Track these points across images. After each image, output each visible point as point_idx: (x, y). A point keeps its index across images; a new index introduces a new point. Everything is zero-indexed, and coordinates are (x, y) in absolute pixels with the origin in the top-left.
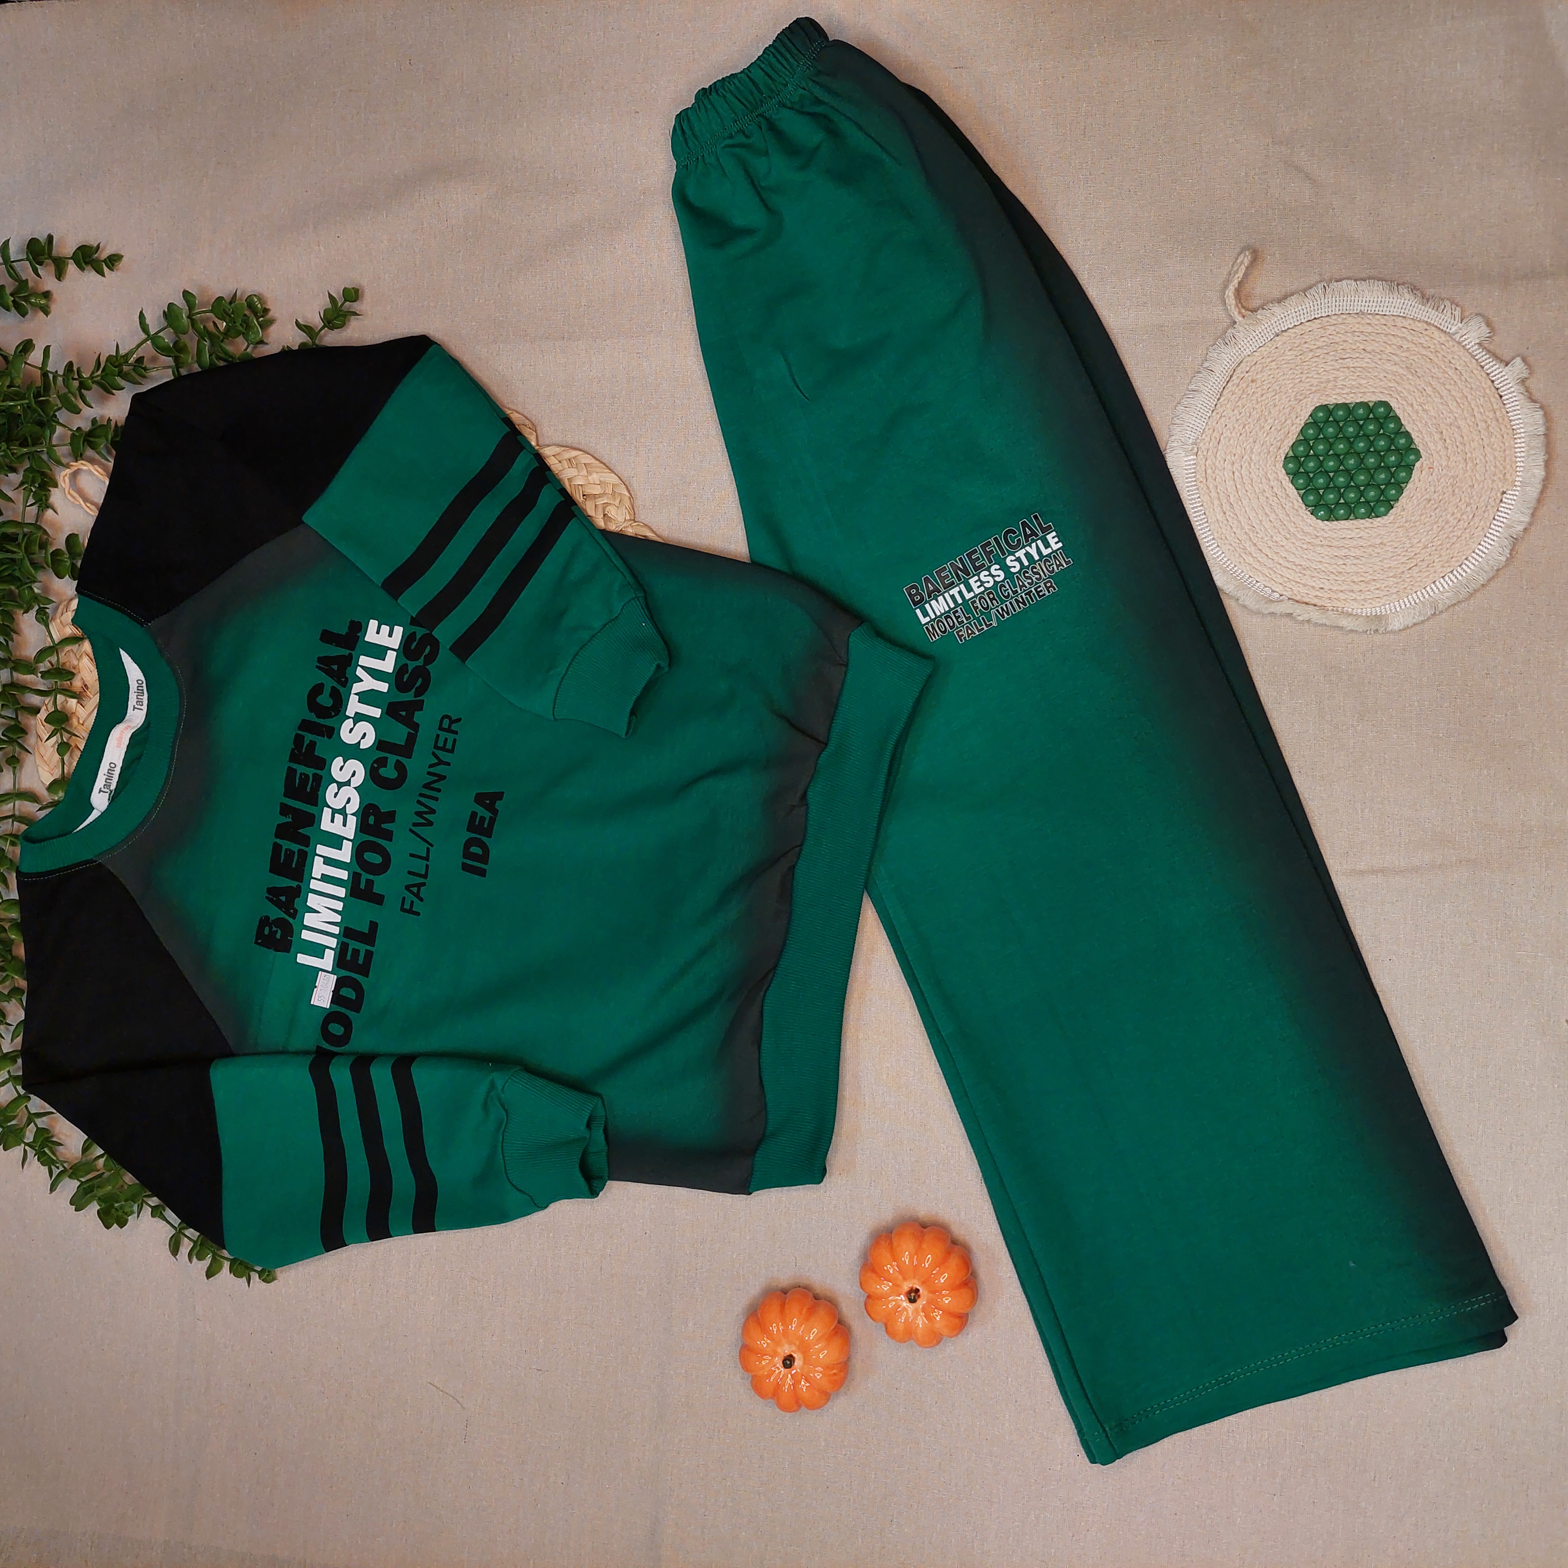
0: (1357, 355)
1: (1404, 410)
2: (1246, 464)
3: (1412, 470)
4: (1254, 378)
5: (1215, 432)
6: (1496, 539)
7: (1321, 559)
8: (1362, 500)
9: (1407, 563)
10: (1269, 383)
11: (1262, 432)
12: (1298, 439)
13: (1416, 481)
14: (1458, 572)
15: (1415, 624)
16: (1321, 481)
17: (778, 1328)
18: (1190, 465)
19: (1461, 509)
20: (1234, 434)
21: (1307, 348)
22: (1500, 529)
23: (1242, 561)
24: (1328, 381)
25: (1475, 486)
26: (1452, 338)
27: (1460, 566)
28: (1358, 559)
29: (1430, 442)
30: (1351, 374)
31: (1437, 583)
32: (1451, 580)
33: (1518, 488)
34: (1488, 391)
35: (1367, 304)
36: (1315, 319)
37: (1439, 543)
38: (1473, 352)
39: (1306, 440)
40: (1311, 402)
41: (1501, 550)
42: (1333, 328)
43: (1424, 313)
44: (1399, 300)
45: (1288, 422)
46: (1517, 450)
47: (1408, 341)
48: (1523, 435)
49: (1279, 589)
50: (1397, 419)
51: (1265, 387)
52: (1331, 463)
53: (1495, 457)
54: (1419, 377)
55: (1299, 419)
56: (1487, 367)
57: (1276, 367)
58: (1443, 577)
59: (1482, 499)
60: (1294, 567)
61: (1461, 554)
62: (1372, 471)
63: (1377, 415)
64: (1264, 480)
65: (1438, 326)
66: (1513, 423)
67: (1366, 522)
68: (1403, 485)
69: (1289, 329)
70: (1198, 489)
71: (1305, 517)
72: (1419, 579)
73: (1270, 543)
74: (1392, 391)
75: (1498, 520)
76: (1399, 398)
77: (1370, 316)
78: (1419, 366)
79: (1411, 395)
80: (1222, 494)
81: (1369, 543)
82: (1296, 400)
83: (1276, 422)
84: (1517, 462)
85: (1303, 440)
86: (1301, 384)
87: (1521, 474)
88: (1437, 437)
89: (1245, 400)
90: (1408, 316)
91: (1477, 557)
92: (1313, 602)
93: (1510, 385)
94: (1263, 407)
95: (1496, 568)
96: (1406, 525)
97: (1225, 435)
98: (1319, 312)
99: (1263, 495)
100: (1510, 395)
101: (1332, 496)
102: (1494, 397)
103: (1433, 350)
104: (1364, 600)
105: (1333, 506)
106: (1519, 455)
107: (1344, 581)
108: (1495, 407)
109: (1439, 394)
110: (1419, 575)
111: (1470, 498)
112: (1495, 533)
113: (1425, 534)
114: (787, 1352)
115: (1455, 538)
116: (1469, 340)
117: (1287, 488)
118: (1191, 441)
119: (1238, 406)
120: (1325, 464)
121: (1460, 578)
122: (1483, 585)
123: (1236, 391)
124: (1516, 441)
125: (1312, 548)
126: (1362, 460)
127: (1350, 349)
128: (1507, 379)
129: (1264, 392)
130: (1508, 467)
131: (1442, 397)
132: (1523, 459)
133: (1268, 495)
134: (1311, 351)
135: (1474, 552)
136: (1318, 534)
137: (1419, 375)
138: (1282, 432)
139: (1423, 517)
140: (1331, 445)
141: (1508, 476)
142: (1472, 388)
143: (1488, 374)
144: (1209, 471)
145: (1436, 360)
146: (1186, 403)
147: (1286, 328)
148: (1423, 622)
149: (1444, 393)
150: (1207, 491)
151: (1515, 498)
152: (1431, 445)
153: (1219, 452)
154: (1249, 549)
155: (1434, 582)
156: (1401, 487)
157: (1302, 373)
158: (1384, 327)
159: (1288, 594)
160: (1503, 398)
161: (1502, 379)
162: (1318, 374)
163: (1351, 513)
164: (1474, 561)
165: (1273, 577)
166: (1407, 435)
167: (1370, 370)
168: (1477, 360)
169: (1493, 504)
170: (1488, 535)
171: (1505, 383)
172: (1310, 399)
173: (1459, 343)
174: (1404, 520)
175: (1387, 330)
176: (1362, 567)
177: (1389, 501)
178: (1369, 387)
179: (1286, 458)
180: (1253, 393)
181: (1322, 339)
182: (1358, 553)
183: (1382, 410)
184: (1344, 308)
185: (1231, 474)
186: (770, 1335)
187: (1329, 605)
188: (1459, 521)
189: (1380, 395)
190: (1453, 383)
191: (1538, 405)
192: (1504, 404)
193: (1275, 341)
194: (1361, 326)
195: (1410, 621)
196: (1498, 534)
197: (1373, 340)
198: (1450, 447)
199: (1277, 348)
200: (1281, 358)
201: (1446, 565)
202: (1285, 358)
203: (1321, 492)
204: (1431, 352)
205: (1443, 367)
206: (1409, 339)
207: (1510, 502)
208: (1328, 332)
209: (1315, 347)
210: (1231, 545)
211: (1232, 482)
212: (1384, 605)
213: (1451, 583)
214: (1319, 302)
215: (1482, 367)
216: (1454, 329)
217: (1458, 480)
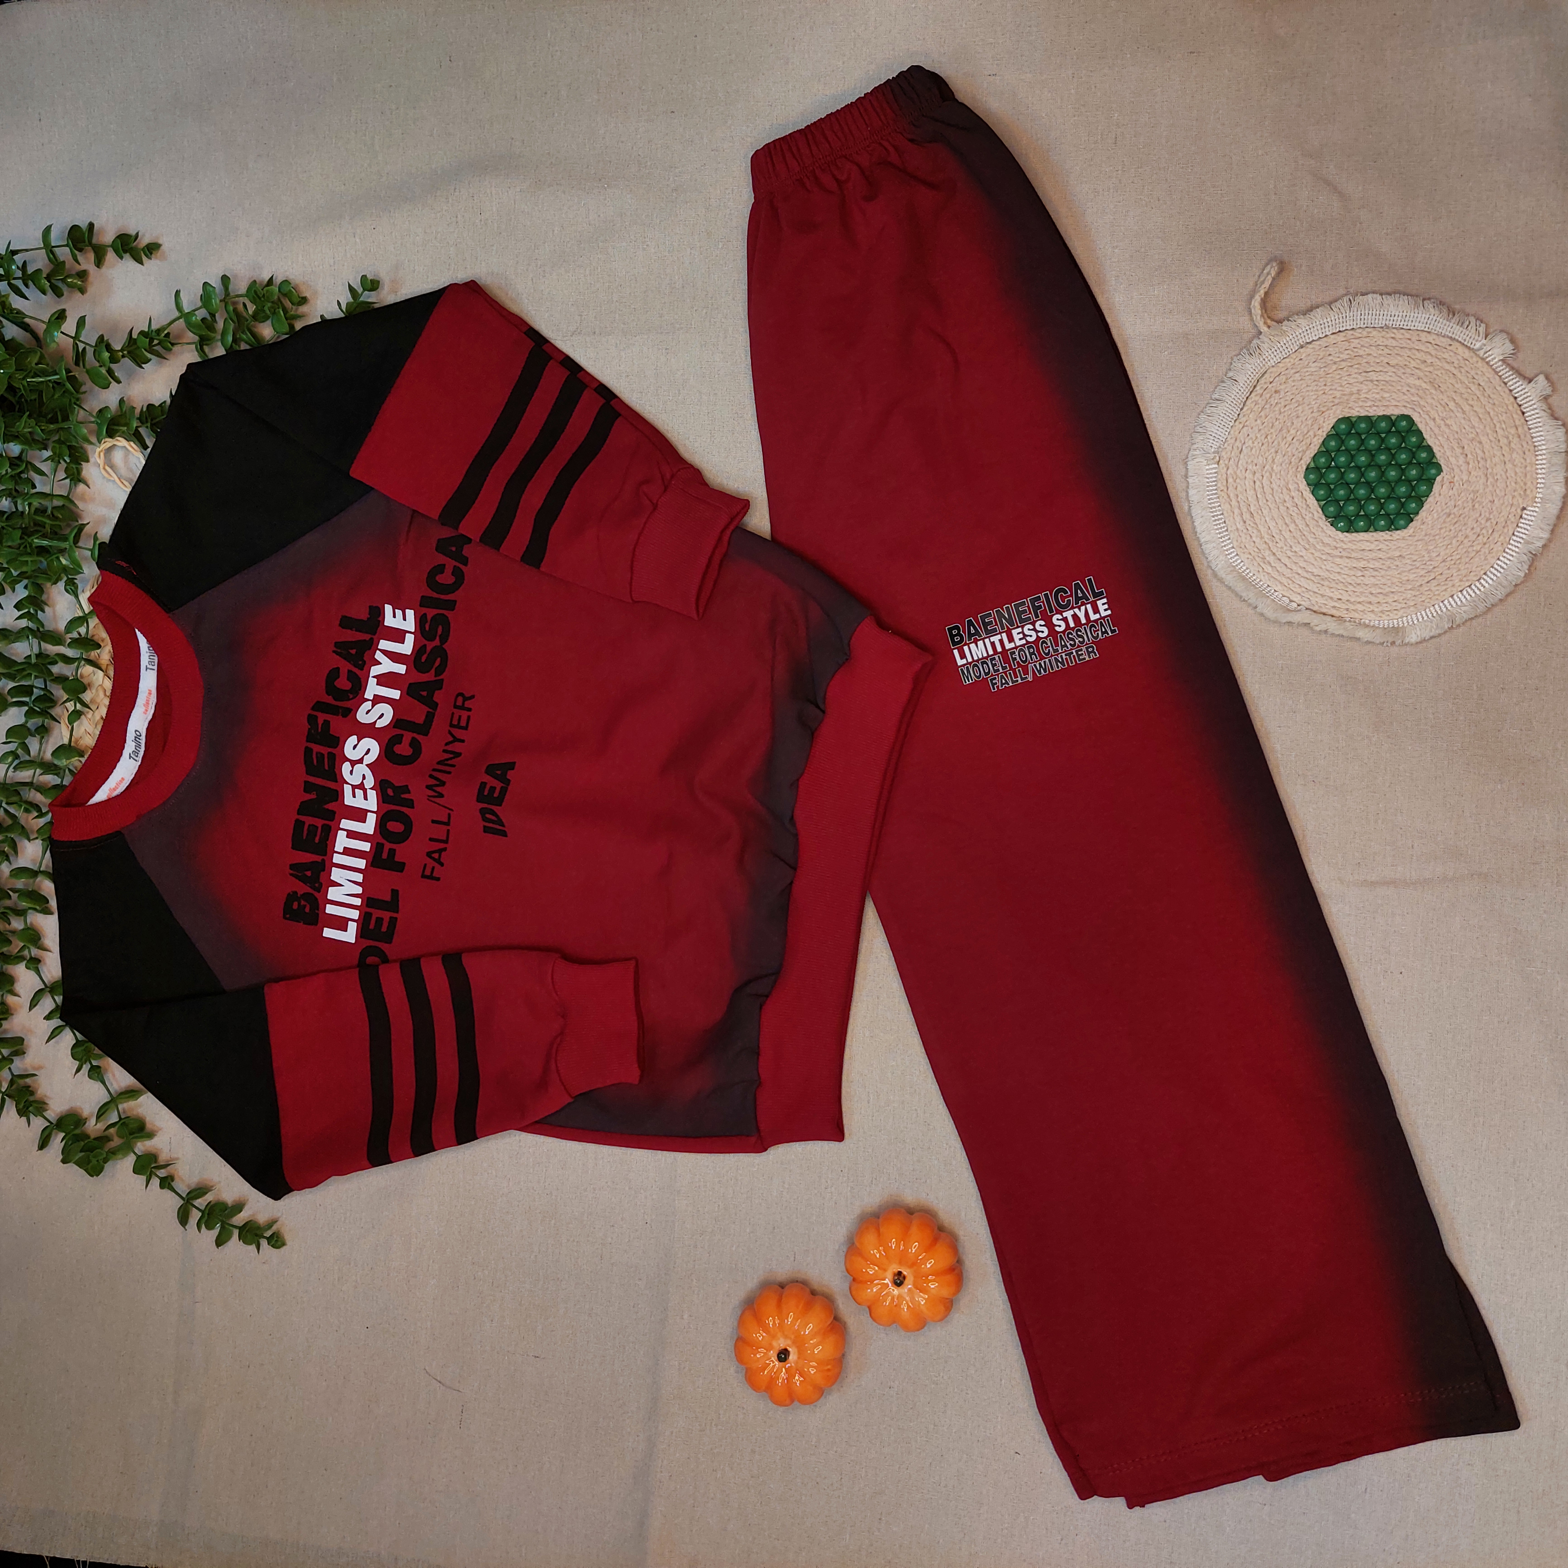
0: (1381, 369)
1: (1427, 424)
2: (1268, 474)
3: (1433, 484)
4: (1278, 389)
5: (1238, 441)
6: (1514, 554)
7: (1339, 570)
8: (1382, 512)
9: (1425, 576)
10: (1293, 394)
11: (1284, 442)
12: (1320, 450)
13: (1437, 495)
14: (1476, 586)
15: (1432, 638)
16: (1342, 492)
17: (774, 1322)
18: (1211, 473)
19: (1481, 524)
20: (1256, 443)
21: (1332, 360)
22: (1519, 545)
23: (1261, 570)
24: (1352, 394)
25: (1495, 502)
26: (1476, 354)
27: (1478, 580)
28: (1377, 570)
29: (1452, 456)
30: (1375, 387)
31: (1455, 597)
32: (1469, 595)
33: (1539, 505)
34: (1510, 408)
35: (1392, 319)
36: (1340, 331)
37: (1458, 557)
38: (1497, 368)
39: (1328, 452)
40: (1334, 414)
41: (1519, 566)
42: (1357, 341)
43: (1449, 329)
44: (1424, 315)
45: (1309, 434)
46: (1538, 467)
47: (1432, 355)
48: (1544, 452)
49: (1297, 599)
50: (1419, 433)
51: (1287, 398)
52: (1352, 476)
53: (1516, 473)
54: (1442, 392)
55: (1321, 430)
56: (1511, 383)
57: (1300, 378)
58: (1461, 591)
59: (1502, 514)
60: (1313, 578)
61: (1479, 569)
62: (1393, 484)
63: (1400, 429)
64: (1285, 490)
65: (1463, 341)
66: (1535, 440)
67: (1386, 535)
68: (1423, 499)
69: (1313, 341)
70: (1218, 498)
71: (1325, 528)
72: (1437, 593)
73: (1290, 554)
74: (1415, 405)
75: (1517, 536)
76: (1421, 412)
77: (1395, 331)
78: (1443, 381)
79: (1433, 409)
80: (1242, 504)
81: (1388, 555)
82: (1319, 411)
83: (1298, 433)
84: (1537, 479)
85: (1325, 451)
86: (1324, 396)
87: (1541, 490)
88: (1459, 451)
89: (1268, 410)
90: (1433, 331)
91: (1496, 572)
92: (1330, 613)
93: (1533, 402)
94: (1286, 418)
95: (1514, 584)
96: (1426, 538)
97: (1247, 445)
98: (1344, 325)
99: (1284, 506)
100: (1533, 412)
101: (1352, 508)
102: (1517, 413)
103: (1456, 366)
104: (1382, 612)
105: (1353, 518)
106: (1540, 471)
107: (1362, 593)
108: (1517, 423)
109: (1462, 409)
110: (1437, 588)
111: (1490, 514)
112: (1514, 548)
113: (1445, 547)
114: (782, 1346)
115: (1474, 553)
116: (1493, 356)
117: (1307, 499)
118: (1213, 450)
119: (1261, 416)
120: (1346, 476)
121: (1478, 592)
122: (1501, 600)
123: (1260, 401)
124: (1538, 458)
125: (1330, 558)
126: (1383, 472)
127: (1374, 362)
128: (1530, 396)
129: (1287, 403)
130: (1529, 483)
131: (1464, 412)
132: (1544, 476)
133: (1288, 505)
134: (1335, 363)
135: (1492, 567)
136: (1338, 546)
137: (1443, 390)
138: (1304, 443)
139: (1443, 531)
140: (1352, 457)
141: (1528, 492)
142: (1494, 404)
143: (1511, 391)
144: (1230, 480)
145: (1459, 375)
146: (1209, 412)
147: (1311, 340)
148: (1440, 635)
149: (1467, 408)
150: (1228, 499)
151: (1535, 514)
152: (1452, 460)
153: (1240, 462)
154: (1268, 558)
155: (1452, 596)
156: (1422, 501)
157: (1325, 385)
158: (1409, 341)
159: (1306, 604)
160: (1526, 415)
161: (1525, 396)
162: (1341, 386)
163: (1371, 525)
164: (1492, 576)
165: (1291, 586)
166: (1429, 449)
167: (1394, 384)
168: (1500, 376)
169: (1513, 519)
170: (1507, 550)
171: (1528, 400)
172: (1332, 411)
173: (1483, 359)
174: (1423, 533)
175: (1412, 344)
176: (1380, 578)
177: (1409, 514)
178: (1392, 401)
179: (1307, 469)
180: (1277, 403)
181: (1347, 352)
182: (1377, 565)
183: (1404, 423)
184: (1369, 322)
185: (1252, 483)
186: (766, 1329)
187: (1346, 616)
188: (1479, 535)
189: (1403, 408)
190: (1475, 398)
191: (1560, 423)
192: (1527, 421)
193: (1300, 352)
194: (1384, 340)
195: (1427, 634)
196: (1517, 550)
197: (1397, 354)
198: (1471, 462)
199: (1301, 359)
200: (1305, 370)
201: (1465, 579)
202: (1309, 369)
203: (1342, 503)
204: (1455, 367)
205: (1467, 382)
206: (1433, 354)
207: (1529, 518)
208: (1353, 345)
209: (1338, 359)
210: (1250, 554)
211: (1252, 492)
212: (1402, 617)
213: (1468, 597)
214: (1344, 315)
215: (1505, 384)
216: (1478, 345)
217: (1478, 494)
